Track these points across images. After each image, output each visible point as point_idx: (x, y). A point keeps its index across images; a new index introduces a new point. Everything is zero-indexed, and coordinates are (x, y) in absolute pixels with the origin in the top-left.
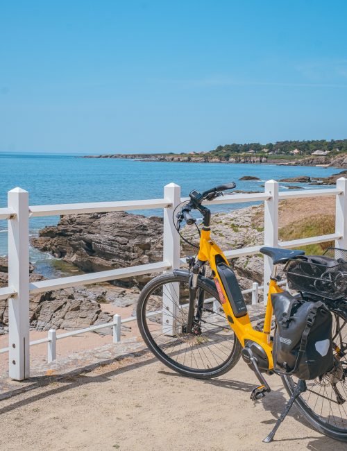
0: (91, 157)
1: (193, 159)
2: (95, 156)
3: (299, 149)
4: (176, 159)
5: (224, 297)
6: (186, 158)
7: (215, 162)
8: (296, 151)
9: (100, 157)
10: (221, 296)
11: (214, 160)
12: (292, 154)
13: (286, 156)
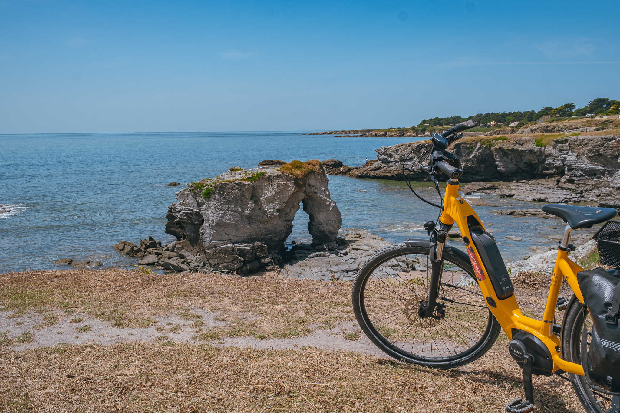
0: (316, 134)
1: (389, 133)
2: (321, 132)
3: (495, 121)
4: (374, 134)
5: (482, 272)
6: (383, 133)
7: (410, 136)
8: (493, 123)
9: (325, 133)
10: (477, 270)
11: (409, 134)
12: (490, 126)
13: (483, 128)
